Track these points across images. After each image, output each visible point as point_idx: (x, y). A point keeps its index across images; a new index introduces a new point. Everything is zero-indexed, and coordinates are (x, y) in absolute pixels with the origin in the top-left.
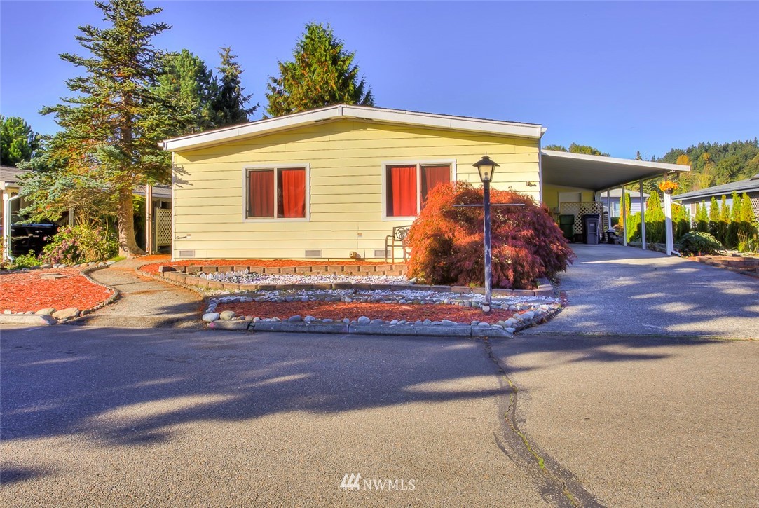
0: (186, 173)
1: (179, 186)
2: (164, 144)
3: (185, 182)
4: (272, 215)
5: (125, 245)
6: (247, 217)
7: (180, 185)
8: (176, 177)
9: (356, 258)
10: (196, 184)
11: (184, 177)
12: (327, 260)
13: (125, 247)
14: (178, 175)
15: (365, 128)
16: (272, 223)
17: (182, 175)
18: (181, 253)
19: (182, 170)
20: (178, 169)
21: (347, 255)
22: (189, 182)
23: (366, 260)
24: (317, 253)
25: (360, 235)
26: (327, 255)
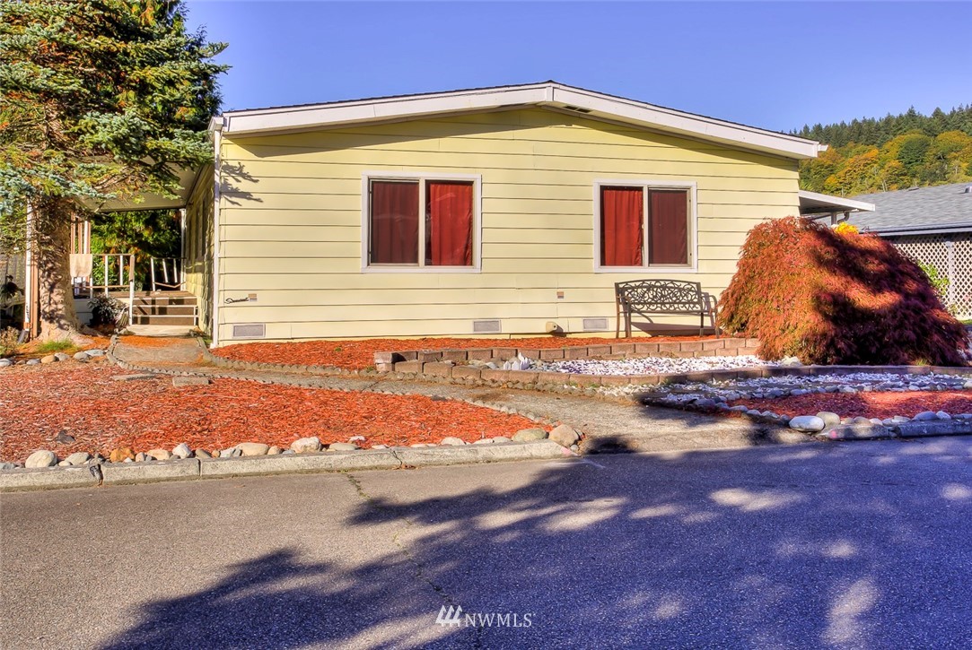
0: (247, 177)
1: (233, 203)
2: (225, 120)
3: (246, 195)
4: (415, 260)
5: (62, 317)
6: (368, 265)
7: (234, 199)
8: (226, 184)
9: (558, 333)
10: (268, 200)
11: (244, 186)
12: (507, 337)
13: (62, 322)
14: (231, 180)
15: (569, 124)
16: (416, 275)
17: (238, 181)
18: (238, 329)
19: (239, 172)
20: (229, 169)
21: (542, 327)
22: (255, 196)
23: (568, 336)
24: (493, 323)
25: (561, 296)
26: (508, 328)
